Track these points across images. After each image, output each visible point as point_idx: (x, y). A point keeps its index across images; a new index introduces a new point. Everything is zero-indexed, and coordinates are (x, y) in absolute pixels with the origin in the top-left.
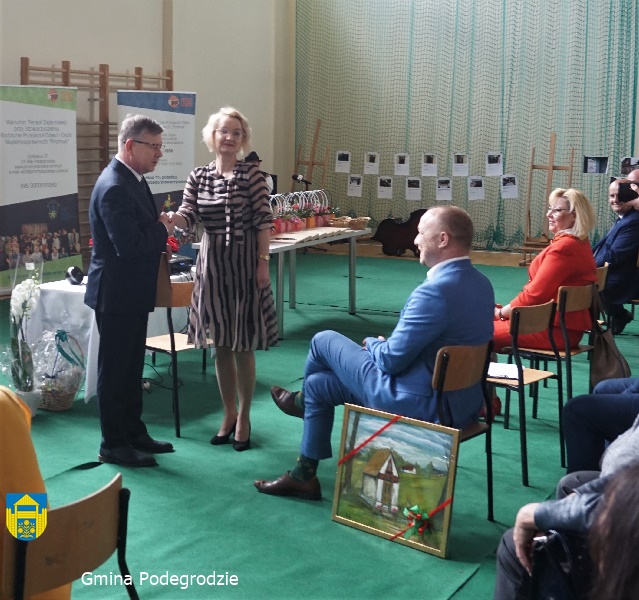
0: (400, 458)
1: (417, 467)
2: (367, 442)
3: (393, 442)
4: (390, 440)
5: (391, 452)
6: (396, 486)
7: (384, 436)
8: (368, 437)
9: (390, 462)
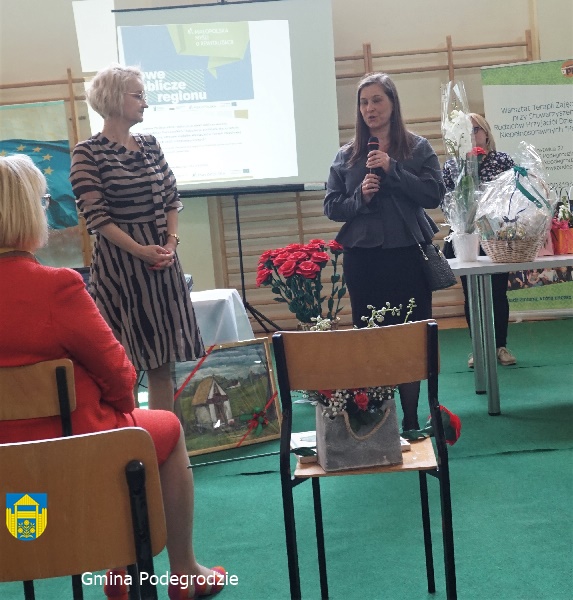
0: (224, 379)
1: (240, 379)
2: (189, 379)
3: (213, 369)
4: (210, 368)
5: (214, 378)
6: (227, 403)
7: (203, 368)
8: (188, 375)
9: (215, 386)
